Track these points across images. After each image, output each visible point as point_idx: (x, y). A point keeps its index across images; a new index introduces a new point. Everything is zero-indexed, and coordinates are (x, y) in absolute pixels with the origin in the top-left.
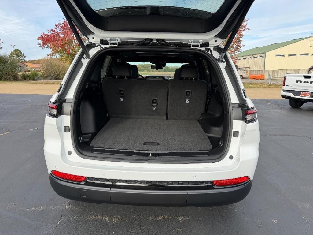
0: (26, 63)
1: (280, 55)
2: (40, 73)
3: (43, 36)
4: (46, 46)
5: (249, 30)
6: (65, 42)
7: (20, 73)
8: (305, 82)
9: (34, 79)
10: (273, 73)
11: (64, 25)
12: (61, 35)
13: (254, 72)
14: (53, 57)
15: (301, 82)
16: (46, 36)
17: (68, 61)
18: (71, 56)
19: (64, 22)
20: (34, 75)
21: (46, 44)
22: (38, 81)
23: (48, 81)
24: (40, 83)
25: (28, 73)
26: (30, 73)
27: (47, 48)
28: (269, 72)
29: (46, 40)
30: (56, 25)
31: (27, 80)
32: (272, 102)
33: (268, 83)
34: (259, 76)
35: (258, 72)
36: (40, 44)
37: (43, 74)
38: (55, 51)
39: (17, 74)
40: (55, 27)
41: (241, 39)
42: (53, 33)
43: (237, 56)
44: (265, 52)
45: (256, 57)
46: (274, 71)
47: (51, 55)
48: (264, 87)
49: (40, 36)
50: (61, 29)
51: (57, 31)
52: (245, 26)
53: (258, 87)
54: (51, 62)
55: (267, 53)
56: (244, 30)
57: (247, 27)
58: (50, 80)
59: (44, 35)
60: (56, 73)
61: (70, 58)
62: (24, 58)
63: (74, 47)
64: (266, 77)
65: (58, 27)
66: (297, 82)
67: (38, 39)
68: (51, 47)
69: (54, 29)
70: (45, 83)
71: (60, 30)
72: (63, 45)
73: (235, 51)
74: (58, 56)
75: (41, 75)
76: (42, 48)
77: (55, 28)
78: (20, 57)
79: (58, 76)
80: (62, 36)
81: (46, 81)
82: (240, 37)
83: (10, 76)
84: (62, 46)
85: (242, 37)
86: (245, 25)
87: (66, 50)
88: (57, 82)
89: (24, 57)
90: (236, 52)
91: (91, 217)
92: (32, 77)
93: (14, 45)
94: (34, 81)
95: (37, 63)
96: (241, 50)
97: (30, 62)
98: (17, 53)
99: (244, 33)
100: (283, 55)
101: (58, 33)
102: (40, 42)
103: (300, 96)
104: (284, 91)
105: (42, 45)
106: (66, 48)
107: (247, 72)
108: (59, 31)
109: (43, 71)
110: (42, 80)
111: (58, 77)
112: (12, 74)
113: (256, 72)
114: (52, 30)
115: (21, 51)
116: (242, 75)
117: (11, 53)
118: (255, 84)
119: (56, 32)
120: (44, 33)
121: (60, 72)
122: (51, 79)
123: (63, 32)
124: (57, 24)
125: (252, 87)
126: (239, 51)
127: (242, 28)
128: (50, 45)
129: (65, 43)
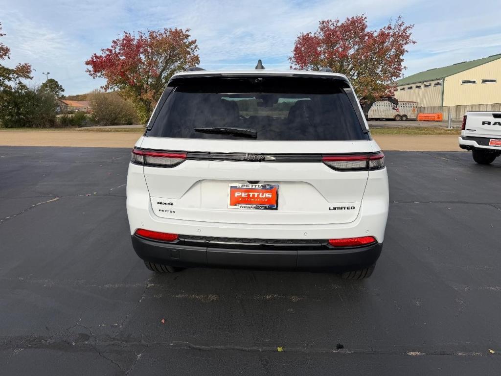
0: (66, 100)
1: (470, 82)
2: (88, 115)
3: (94, 58)
4: (99, 74)
5: (414, 43)
6: (127, 67)
7: (58, 116)
8: (495, 124)
9: (80, 125)
10: (457, 111)
11: (125, 42)
12: (120, 57)
13: (426, 109)
14: (109, 91)
15: (489, 123)
16: (99, 58)
17: (132, 96)
18: (137, 89)
19: (126, 36)
20: (79, 119)
21: (99, 72)
22: (86, 128)
23: (102, 127)
24: (89, 131)
25: (70, 116)
26: (73, 115)
27: (100, 76)
28: (449, 109)
29: (98, 65)
30: (114, 42)
31: (70, 127)
32: (447, 155)
33: (447, 127)
34: (434, 115)
35: (433, 110)
36: (90, 71)
37: (93, 116)
38: (112, 82)
39: (54, 117)
40: (113, 44)
41: (401, 57)
42: (109, 54)
43: (395, 85)
44: (443, 76)
45: (427, 86)
46: (458, 107)
47: (106, 88)
48: (440, 134)
49: (90, 59)
50: (121, 47)
51: (115, 51)
52: (408, 37)
53: (429, 134)
54: (106, 99)
55: (446, 79)
56: (406, 44)
57: (411, 38)
58: (103, 126)
59: (96, 57)
60: (113, 115)
61: (136, 91)
62: (62, 93)
63: (140, 75)
64: (445, 117)
65: (117, 44)
66: (484, 123)
67: (87, 63)
68: (107, 76)
69: (110, 48)
70: (98, 130)
71: (120, 50)
72: (124, 72)
73: (392, 76)
74: (116, 89)
75: (89, 118)
76: (92, 77)
77: (112, 47)
78: (57, 92)
79: (115, 119)
80: (123, 58)
81: (98, 127)
82: (400, 55)
83: (44, 120)
84: (123, 74)
85: (403, 55)
86: (407, 34)
87: (128, 79)
88: (115, 129)
89: (62, 91)
90: (393, 78)
91: (180, 296)
92: (76, 122)
93: (48, 73)
94: (81, 127)
95: (81, 100)
96: (401, 75)
97: (72, 98)
98: (52, 85)
99: (405, 47)
100: (474, 82)
101: (116, 54)
102: (90, 67)
103: (488, 145)
104: (463, 138)
105: (92, 73)
106: (129, 76)
107: (414, 110)
108: (118, 51)
109: (94, 112)
110: (92, 126)
111: (115, 121)
112: (47, 117)
113: (429, 109)
114: (108, 50)
115: (57, 82)
116: (405, 114)
117: (42, 85)
118: (426, 129)
119: (113, 52)
120: (95, 54)
121: (119, 113)
122: (105, 125)
123: (124, 53)
124: (115, 40)
125: (419, 134)
126: (398, 76)
127: (403, 41)
128: (104, 72)
129: (128, 69)
